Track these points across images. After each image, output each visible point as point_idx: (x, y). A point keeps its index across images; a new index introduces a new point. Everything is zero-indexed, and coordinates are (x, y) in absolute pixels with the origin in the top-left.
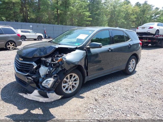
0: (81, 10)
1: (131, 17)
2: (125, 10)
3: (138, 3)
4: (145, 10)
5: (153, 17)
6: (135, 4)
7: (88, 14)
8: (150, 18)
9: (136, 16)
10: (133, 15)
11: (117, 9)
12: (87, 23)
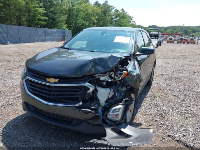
0: (32, 4)
1: (92, 18)
2: (84, 9)
3: (97, 2)
4: (107, 11)
5: (113, 19)
6: (94, 4)
7: (42, 10)
8: (110, 20)
9: (96, 17)
10: (94, 16)
11: (75, 8)
12: (42, 23)
